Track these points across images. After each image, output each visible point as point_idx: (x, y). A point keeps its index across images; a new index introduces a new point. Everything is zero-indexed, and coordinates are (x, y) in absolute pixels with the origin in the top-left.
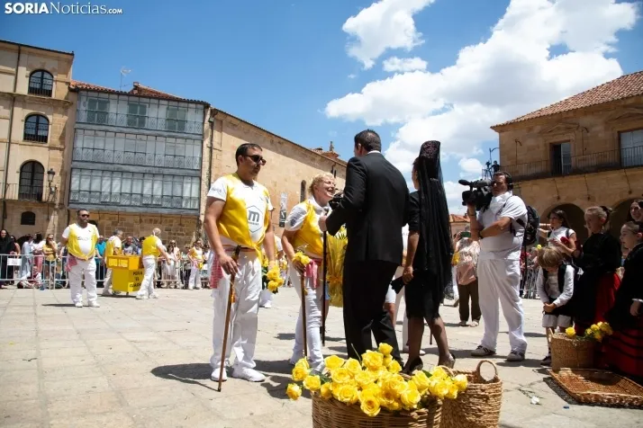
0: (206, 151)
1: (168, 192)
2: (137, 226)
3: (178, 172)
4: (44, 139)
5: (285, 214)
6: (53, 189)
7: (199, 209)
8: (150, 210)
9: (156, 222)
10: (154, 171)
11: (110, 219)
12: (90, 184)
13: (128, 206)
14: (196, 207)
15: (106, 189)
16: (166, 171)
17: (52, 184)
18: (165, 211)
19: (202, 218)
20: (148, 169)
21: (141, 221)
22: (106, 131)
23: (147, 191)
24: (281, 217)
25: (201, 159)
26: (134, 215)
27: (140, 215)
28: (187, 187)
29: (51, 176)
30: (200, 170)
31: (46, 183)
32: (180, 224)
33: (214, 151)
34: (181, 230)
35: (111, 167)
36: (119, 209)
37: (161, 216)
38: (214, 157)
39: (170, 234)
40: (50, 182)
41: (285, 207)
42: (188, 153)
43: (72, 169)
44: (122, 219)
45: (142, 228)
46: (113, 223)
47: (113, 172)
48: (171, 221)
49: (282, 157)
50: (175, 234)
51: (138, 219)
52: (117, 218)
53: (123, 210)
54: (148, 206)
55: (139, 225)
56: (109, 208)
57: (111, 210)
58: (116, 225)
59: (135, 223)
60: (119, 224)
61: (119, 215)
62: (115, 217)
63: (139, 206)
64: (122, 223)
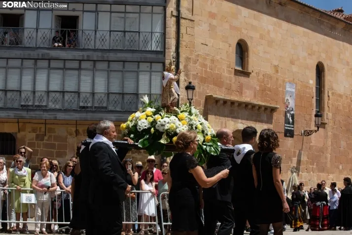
0: (171, 22)
1: (115, 88)
2: (72, 140)
3: (128, 56)
5: (293, 116)
10: (95, 56)
11: (34, 130)
12: (6, 80)
13: (60, 110)
15: (27, 86)
16: (112, 56)
20: (85, 54)
21: (77, 132)
23: (86, 88)
24: (287, 121)
25: (164, 34)
26: (66, 123)
27: (76, 123)
28: (144, 78)
30: (163, 53)
33: (182, 21)
35: (34, 54)
36: (46, 115)
38: (183, 30)
41: (292, 104)
42: (145, 28)
44: (51, 130)
46: (37, 137)
47: (36, 60)
49: (285, 25)
51: (74, 129)
52: (43, 129)
53: (52, 117)
54: (87, 109)
55: (75, 139)
56: (32, 114)
57: (36, 117)
58: (42, 140)
59: (69, 136)
60: (46, 138)
61: (45, 124)
62: (40, 128)
63: (74, 110)
64: (50, 136)
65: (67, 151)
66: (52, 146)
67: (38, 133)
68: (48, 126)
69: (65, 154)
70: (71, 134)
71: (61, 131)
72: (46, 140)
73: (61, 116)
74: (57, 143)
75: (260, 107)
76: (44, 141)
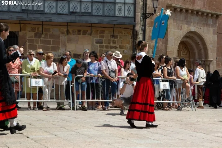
2: (63, 38)
7: (134, 17)
8: (78, 19)
9: (85, 33)
11: (33, 30)
13: (54, 14)
14: (132, 14)
18: (95, 20)
19: (139, 28)
21: (68, 32)
26: (59, 25)
27: (67, 25)
32: (113, 36)
34: (114, 43)
36: (43, 18)
37: (91, 26)
39: (102, 47)
45: (70, 41)
46: (36, 35)
48: (103, 32)
50: (107, 47)
51: (65, 30)
52: (40, 29)
53: (48, 20)
54: (76, 14)
55: (66, 37)
56: (31, 16)
57: (35, 19)
58: (40, 37)
59: (61, 35)
60: (43, 36)
61: (43, 25)
62: (38, 28)
63: (65, 14)
64: (46, 35)
65: (60, 46)
66: (49, 42)
67: (36, 32)
68: (44, 27)
69: (58, 48)
70: (63, 33)
71: (55, 31)
72: (43, 38)
73: (55, 19)
74: (52, 40)
75: (208, 14)
76: (42, 39)
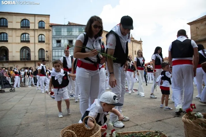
4: (44, 42)
6: (48, 56)
12: (58, 54)
17: (47, 55)
22: (61, 37)
29: (47, 52)
31: (46, 55)
40: (47, 54)
43: (53, 50)
